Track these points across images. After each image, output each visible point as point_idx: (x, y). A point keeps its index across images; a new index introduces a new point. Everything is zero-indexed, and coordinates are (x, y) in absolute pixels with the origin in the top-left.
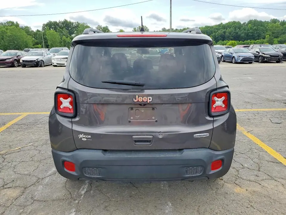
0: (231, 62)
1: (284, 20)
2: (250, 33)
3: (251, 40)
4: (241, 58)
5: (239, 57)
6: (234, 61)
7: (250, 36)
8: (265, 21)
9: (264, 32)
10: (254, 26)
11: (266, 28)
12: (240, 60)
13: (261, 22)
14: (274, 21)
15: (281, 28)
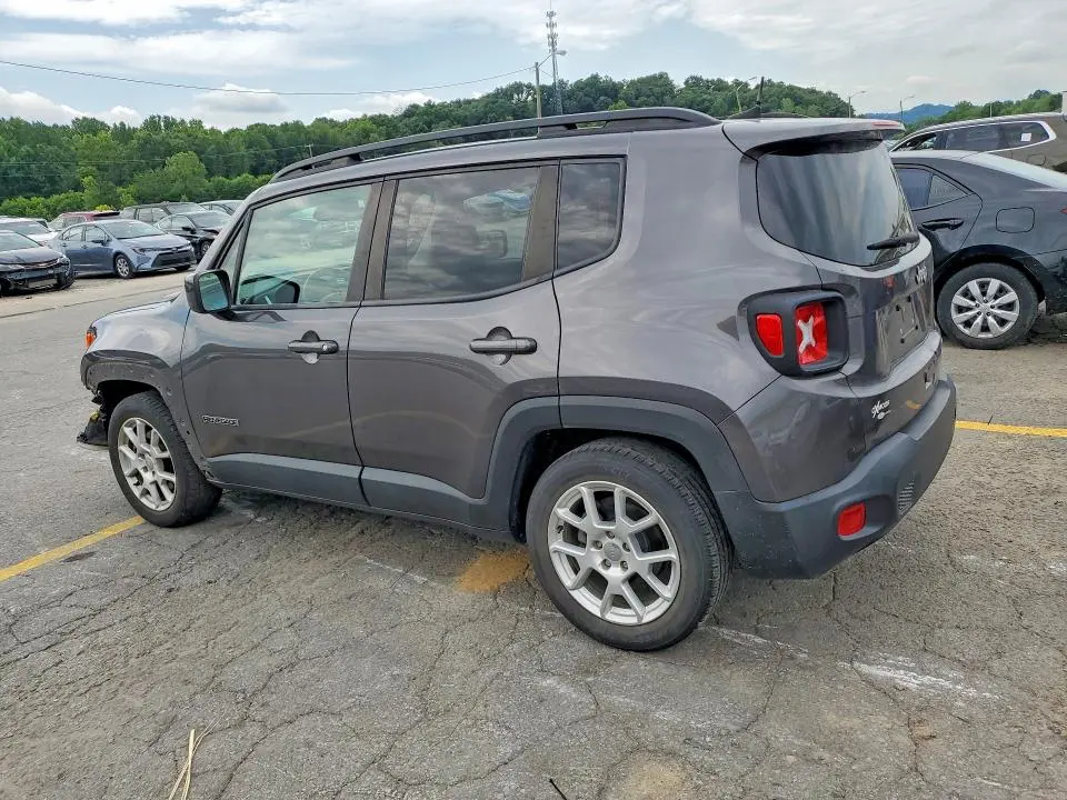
0: (115, 276)
1: (122, 124)
2: (13, 171)
3: (29, 198)
4: (153, 255)
5: (143, 250)
6: (123, 269)
7: (16, 180)
8: (55, 126)
9: (66, 166)
10: (21, 143)
11: (67, 150)
12: (151, 262)
13: (40, 128)
14: (90, 127)
15: (123, 150)
